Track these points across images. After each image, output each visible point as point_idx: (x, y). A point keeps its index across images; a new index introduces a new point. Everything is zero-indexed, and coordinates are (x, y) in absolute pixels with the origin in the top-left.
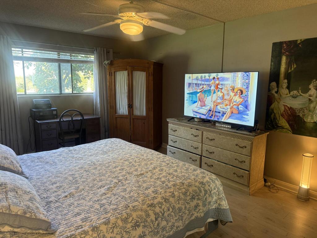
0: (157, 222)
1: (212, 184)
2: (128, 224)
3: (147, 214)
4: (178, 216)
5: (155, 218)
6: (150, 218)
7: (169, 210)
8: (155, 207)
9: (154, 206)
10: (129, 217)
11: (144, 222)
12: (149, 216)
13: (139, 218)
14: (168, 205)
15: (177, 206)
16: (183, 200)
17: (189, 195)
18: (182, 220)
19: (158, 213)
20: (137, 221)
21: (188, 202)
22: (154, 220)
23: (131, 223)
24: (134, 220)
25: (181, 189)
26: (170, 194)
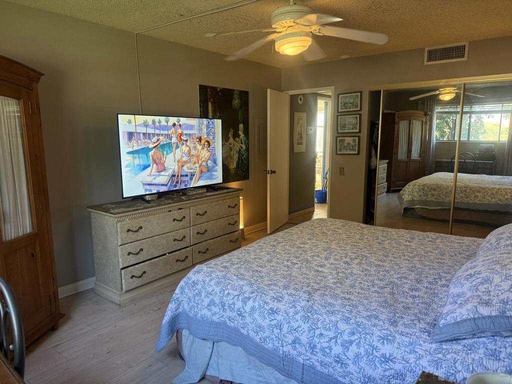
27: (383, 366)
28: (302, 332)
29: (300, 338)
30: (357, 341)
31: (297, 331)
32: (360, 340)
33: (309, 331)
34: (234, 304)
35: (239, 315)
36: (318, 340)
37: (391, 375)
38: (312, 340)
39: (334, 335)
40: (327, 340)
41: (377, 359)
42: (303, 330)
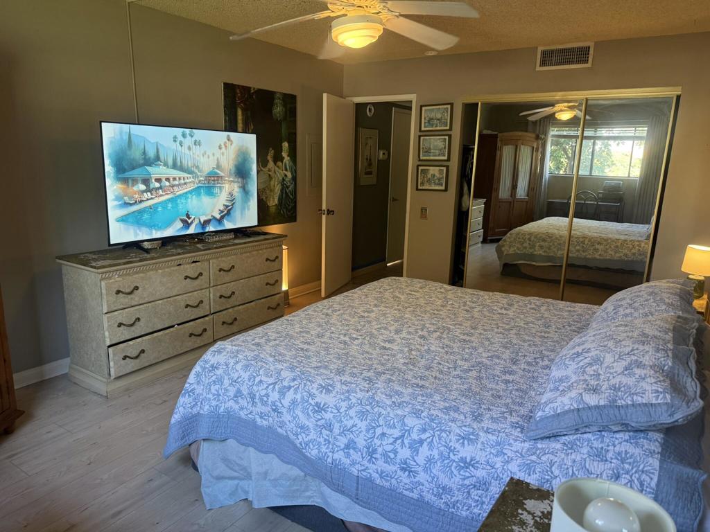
27: (461, 473)
28: (357, 432)
29: (356, 440)
30: (428, 440)
31: (351, 432)
32: (433, 439)
33: (368, 431)
34: (267, 395)
35: (274, 410)
36: (379, 442)
37: (472, 484)
38: (371, 442)
39: (400, 434)
40: (391, 442)
41: (454, 464)
42: (360, 430)
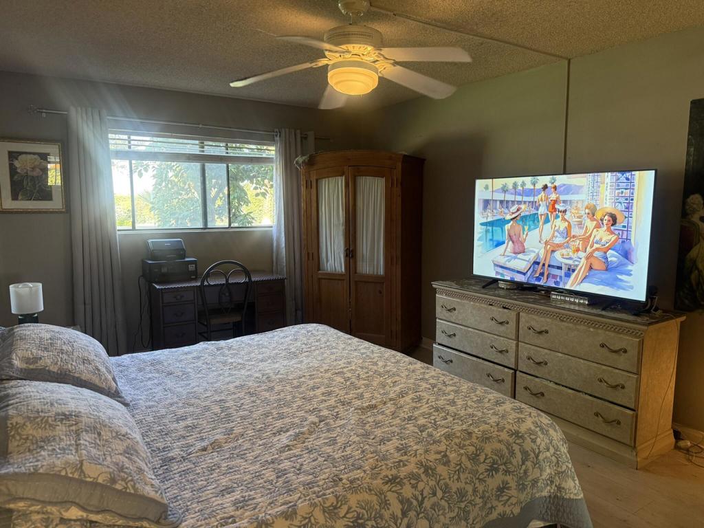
0: (405, 521)
1: (542, 436)
2: (338, 521)
3: (382, 500)
4: (456, 510)
5: (402, 510)
6: (388, 509)
7: (434, 494)
8: (401, 484)
9: (398, 483)
10: (341, 505)
11: (375, 518)
12: (386, 504)
13: (365, 509)
14: (432, 483)
15: (455, 486)
16: (469, 473)
17: (484, 462)
18: (466, 520)
19: (409, 499)
20: (358, 514)
21: (481, 477)
22: (400, 516)
23: (345, 519)
24: (352, 512)
25: (464, 445)
26: (439, 456)
